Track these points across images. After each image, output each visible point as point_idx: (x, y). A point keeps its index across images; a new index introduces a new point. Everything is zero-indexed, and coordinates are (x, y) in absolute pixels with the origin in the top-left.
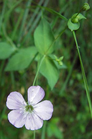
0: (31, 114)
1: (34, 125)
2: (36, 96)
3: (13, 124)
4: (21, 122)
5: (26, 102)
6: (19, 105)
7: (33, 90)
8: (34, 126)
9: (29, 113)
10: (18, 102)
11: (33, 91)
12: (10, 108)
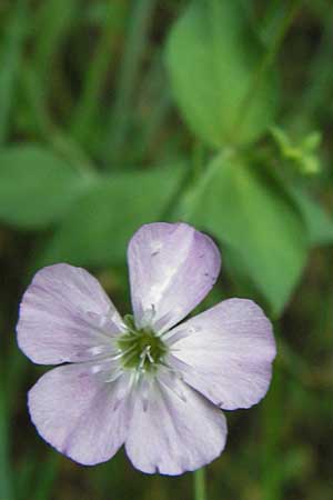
0: (157, 383)
1: (175, 445)
2: (175, 280)
3: (59, 449)
4: (102, 435)
5: (122, 315)
6: (86, 335)
7: (157, 245)
8: (177, 452)
9: (141, 377)
10: (78, 319)
11: (155, 254)
12: (36, 359)
